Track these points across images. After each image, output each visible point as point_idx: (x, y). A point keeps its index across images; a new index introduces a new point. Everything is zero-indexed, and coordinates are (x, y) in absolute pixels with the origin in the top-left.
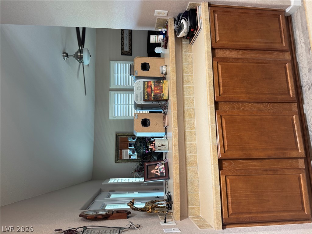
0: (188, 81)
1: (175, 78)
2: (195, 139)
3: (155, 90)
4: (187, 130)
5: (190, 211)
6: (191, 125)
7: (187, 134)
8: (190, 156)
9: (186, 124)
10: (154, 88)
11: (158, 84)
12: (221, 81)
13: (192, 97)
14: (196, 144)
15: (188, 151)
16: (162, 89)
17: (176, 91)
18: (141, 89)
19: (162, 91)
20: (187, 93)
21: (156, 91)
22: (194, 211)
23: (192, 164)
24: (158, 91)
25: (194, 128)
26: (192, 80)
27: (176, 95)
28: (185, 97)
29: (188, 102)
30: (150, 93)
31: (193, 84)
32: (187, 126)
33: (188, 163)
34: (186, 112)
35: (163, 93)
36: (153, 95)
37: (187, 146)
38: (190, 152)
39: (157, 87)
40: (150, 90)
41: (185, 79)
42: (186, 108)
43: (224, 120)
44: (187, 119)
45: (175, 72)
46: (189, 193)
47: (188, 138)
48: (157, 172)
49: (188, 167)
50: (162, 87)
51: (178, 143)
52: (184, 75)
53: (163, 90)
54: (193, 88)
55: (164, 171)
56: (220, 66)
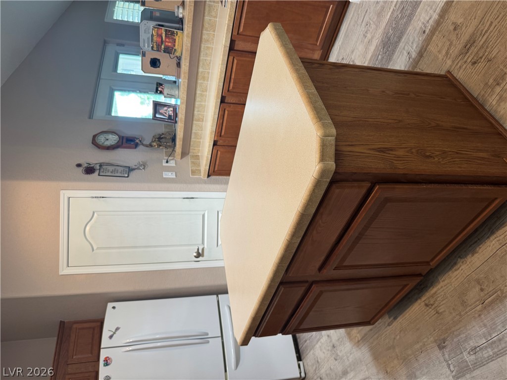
0: (208, 40)
1: (189, 45)
2: (205, 101)
3: (166, 41)
4: (198, 92)
5: (191, 151)
6: (203, 87)
7: (197, 95)
8: (198, 114)
9: (198, 86)
10: (165, 39)
11: (170, 35)
12: (233, 77)
13: (209, 59)
14: (205, 105)
15: (196, 110)
16: (175, 42)
17: (189, 59)
18: (149, 33)
19: (174, 45)
20: (203, 54)
21: (167, 44)
22: (194, 151)
23: (198, 120)
24: (170, 44)
25: (206, 91)
26: (213, 39)
27: (188, 64)
28: (201, 58)
29: (203, 64)
30: (160, 44)
31: (213, 45)
32: (198, 88)
33: (194, 119)
34: (199, 74)
35: (176, 47)
36: (163, 47)
37: (196, 106)
38: (198, 111)
39: (169, 39)
40: (160, 40)
41: (204, 37)
42: (200, 70)
43: (226, 112)
44: (199, 81)
45: (190, 38)
46: (192, 140)
47: (198, 99)
48: (166, 113)
49: (194, 122)
50: (175, 39)
51: (185, 109)
52: (204, 32)
53: (177, 44)
54: (212, 49)
55: (172, 114)
56: (235, 61)
